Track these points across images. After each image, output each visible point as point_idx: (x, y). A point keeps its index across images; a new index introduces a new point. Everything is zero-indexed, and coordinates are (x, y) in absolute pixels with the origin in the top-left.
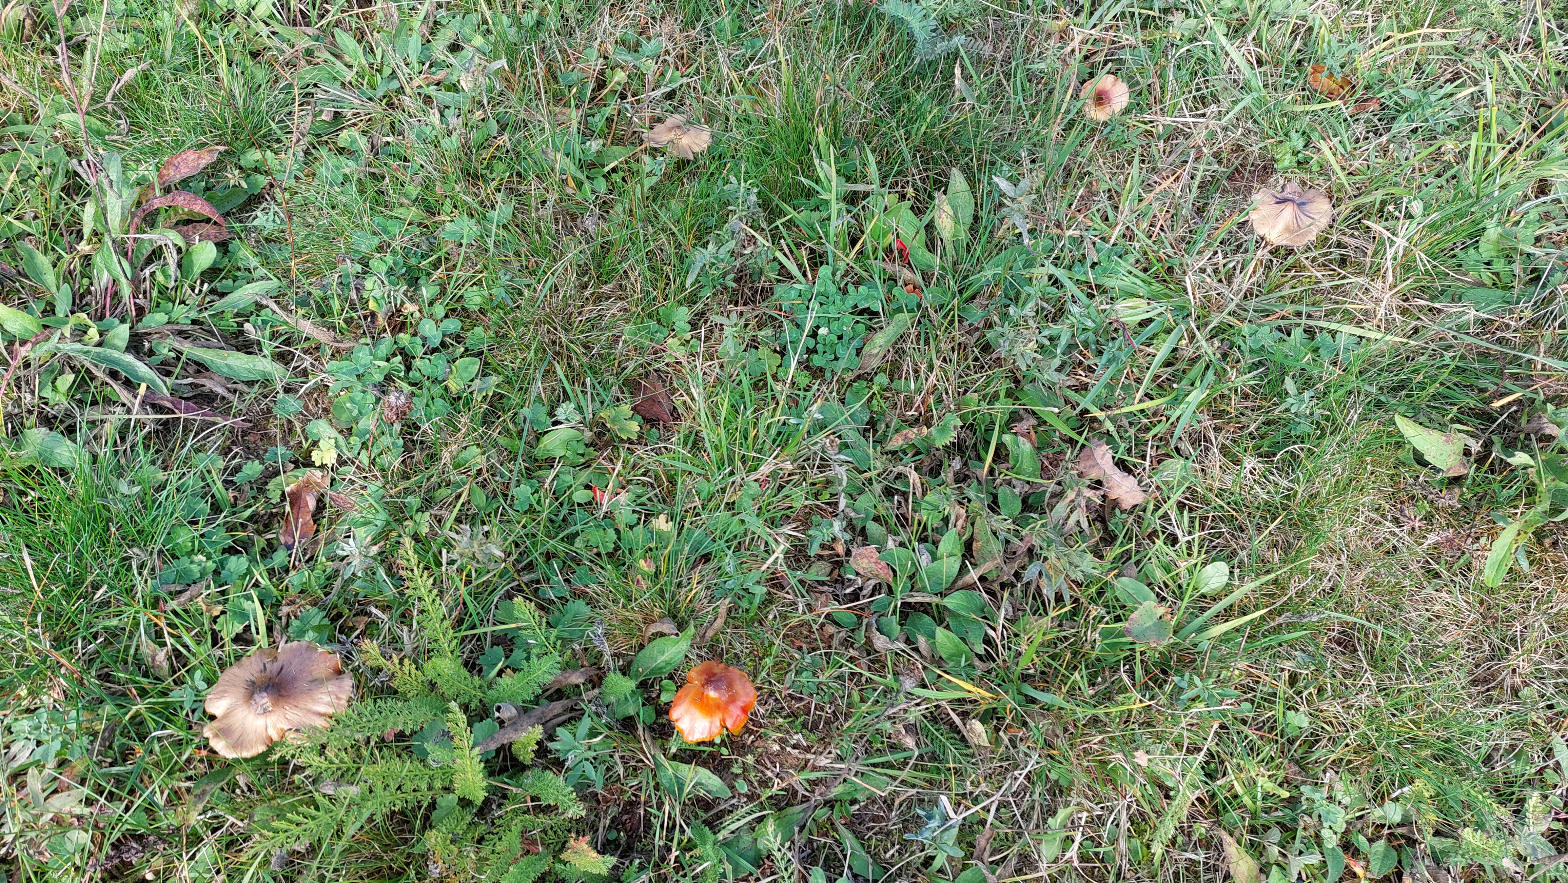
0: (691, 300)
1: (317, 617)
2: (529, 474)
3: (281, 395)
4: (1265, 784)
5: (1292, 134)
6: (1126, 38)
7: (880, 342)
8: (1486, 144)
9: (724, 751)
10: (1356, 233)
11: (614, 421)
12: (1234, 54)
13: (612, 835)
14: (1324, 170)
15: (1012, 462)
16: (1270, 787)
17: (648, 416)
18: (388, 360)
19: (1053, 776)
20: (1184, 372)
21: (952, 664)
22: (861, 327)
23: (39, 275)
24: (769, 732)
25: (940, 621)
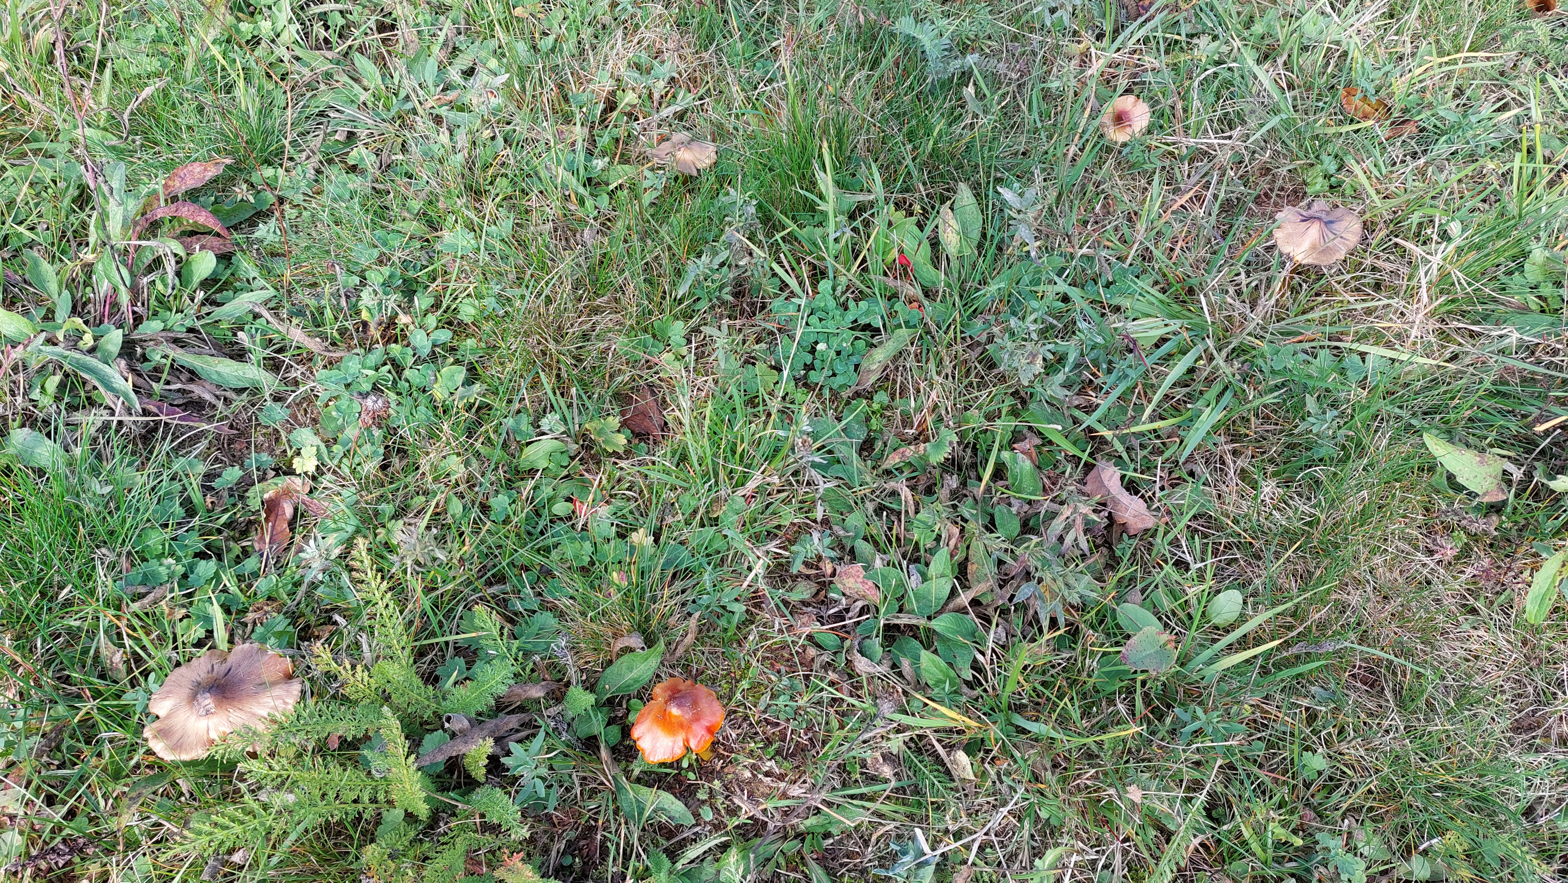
0: (687, 316)
1: (281, 623)
2: (509, 484)
3: (268, 403)
4: (1277, 831)
5: (1324, 157)
6: (1149, 60)
7: (880, 356)
8: (1532, 165)
9: (691, 776)
10: (1392, 258)
11: (600, 432)
12: (1261, 75)
13: (568, 861)
14: (1358, 195)
15: (1010, 481)
16: (1282, 834)
17: (637, 430)
18: (377, 370)
19: (1044, 814)
20: (1201, 393)
21: (936, 690)
22: (861, 344)
23: (42, 282)
24: (741, 758)
25: (928, 645)
